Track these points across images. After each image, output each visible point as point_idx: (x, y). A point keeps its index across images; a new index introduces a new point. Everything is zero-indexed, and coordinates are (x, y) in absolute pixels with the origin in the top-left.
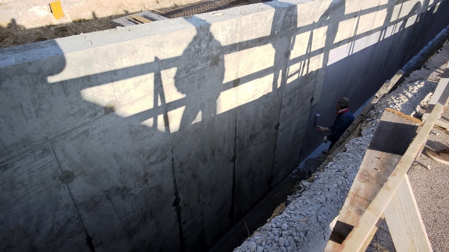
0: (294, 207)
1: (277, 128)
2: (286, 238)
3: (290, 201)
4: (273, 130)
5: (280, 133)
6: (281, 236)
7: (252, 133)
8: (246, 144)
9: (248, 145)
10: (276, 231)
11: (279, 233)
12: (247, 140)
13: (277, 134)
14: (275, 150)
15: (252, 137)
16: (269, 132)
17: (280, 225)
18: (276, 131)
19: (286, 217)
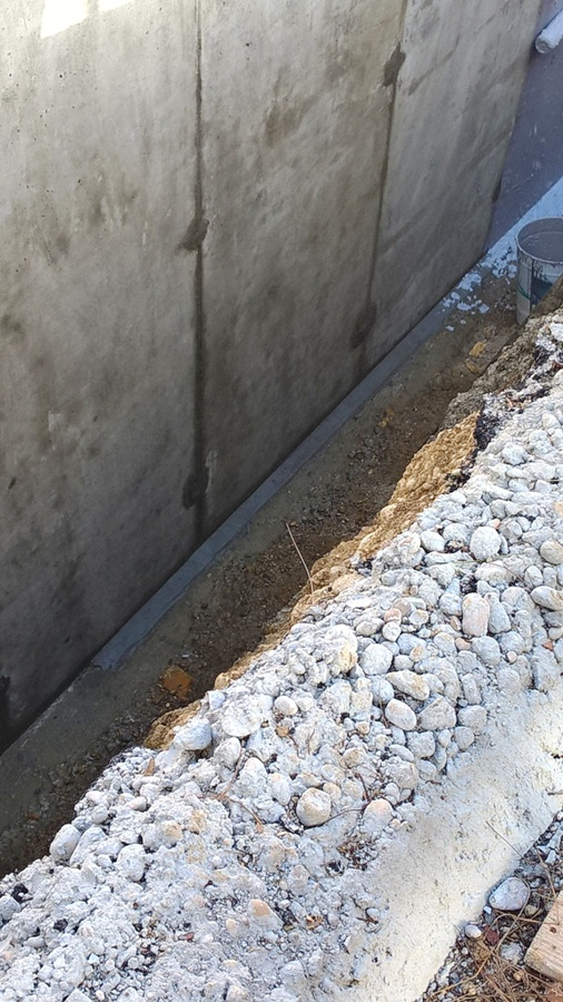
0: (521, 450)
1: (391, 77)
2: (495, 596)
3: (495, 421)
4: (374, 87)
5: (407, 104)
6: (472, 586)
7: (275, 108)
8: (249, 162)
9: (258, 164)
10: (448, 567)
11: (461, 576)
12: (255, 140)
13: (391, 107)
14: (382, 184)
15: (277, 126)
16: (354, 98)
17: (462, 536)
18: (389, 90)
19: (488, 499)
